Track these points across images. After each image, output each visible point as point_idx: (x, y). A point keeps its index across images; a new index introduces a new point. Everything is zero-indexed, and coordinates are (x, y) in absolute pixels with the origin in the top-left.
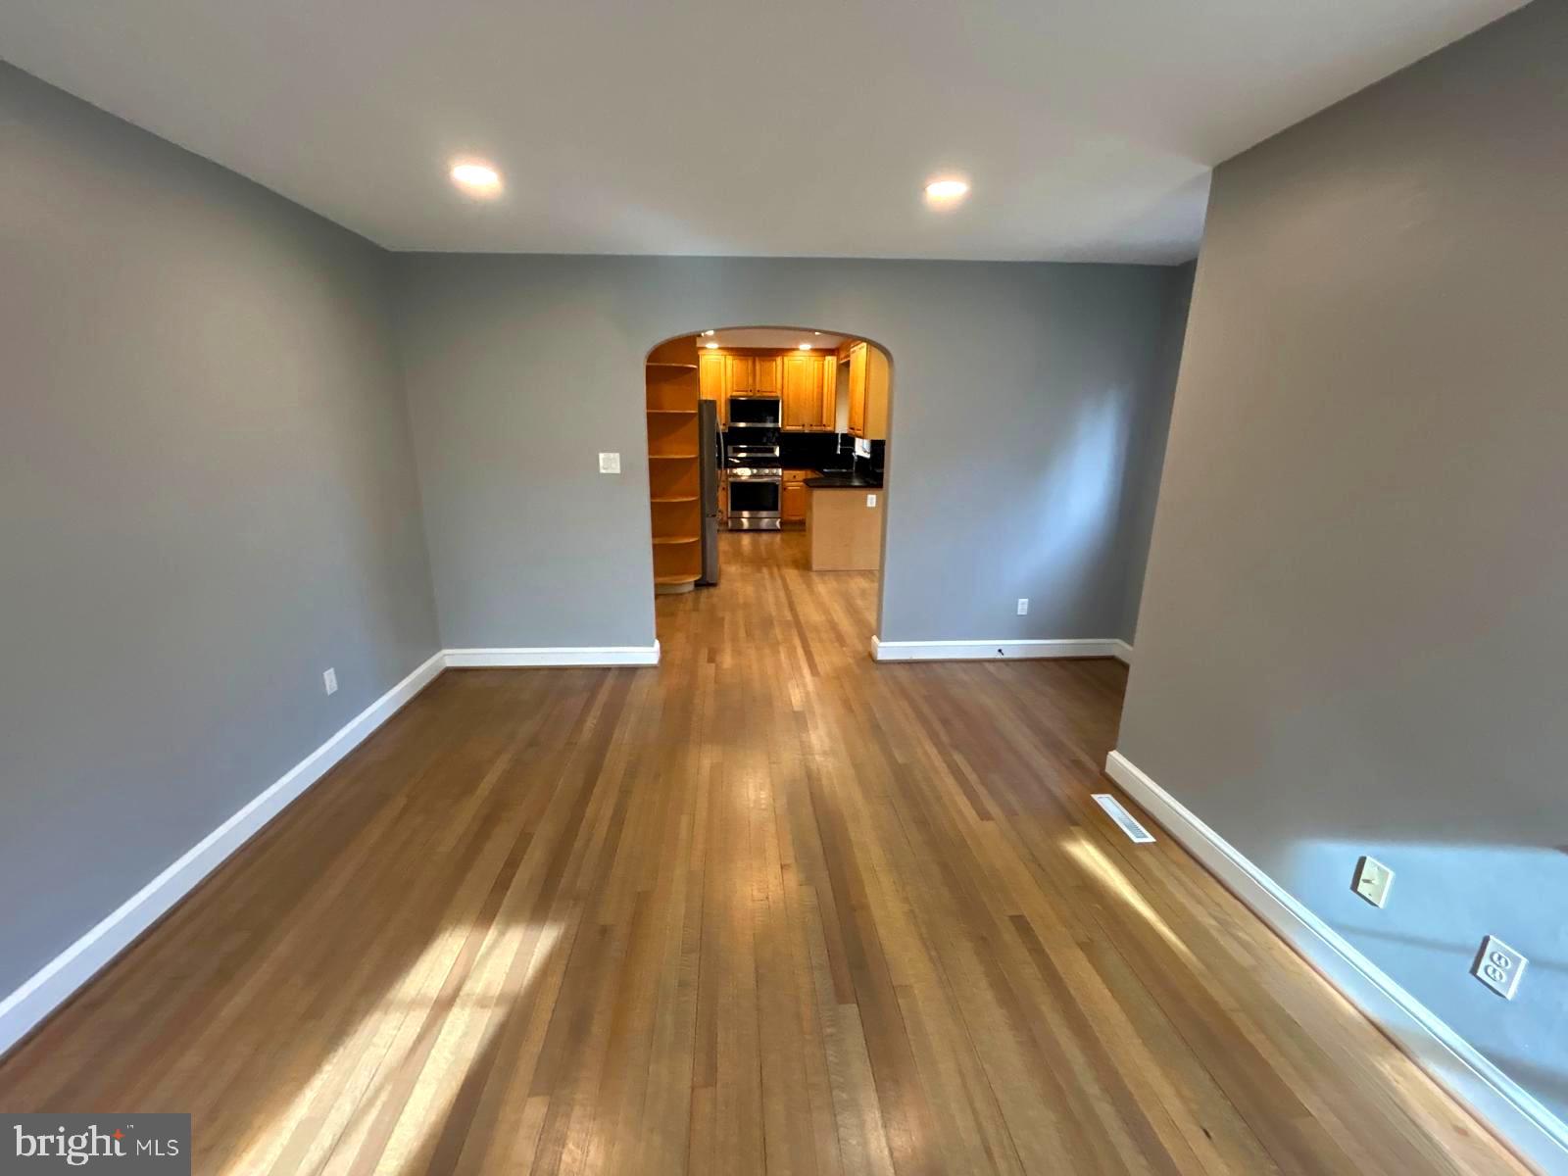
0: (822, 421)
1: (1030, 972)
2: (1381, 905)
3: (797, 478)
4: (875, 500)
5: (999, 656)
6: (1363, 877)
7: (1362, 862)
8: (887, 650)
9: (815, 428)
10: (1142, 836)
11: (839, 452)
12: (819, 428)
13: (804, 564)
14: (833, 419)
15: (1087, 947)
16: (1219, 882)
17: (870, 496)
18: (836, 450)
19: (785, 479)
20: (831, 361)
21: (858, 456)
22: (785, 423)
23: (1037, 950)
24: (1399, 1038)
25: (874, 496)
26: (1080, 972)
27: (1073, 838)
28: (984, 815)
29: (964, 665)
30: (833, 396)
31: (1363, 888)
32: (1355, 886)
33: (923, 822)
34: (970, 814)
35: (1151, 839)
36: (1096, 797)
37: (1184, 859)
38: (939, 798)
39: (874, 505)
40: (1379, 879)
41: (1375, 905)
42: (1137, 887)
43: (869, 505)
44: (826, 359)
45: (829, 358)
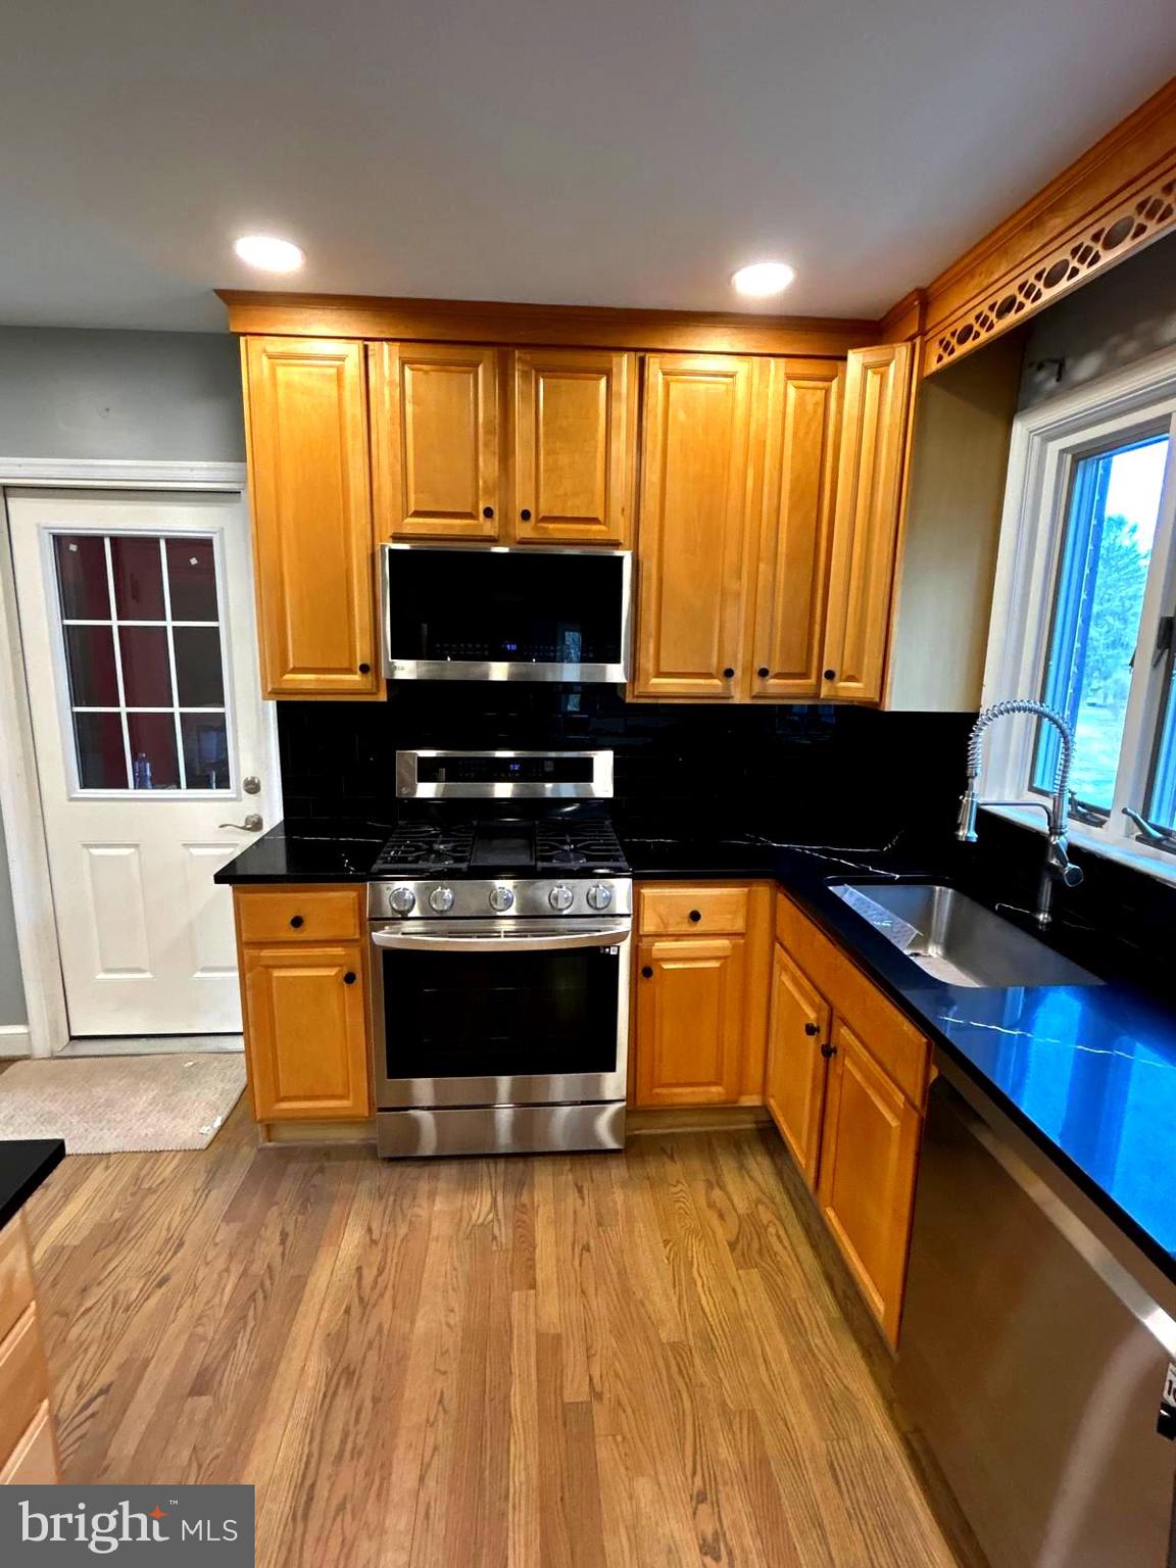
20: (871, 387)
44: (836, 371)
45: (855, 360)
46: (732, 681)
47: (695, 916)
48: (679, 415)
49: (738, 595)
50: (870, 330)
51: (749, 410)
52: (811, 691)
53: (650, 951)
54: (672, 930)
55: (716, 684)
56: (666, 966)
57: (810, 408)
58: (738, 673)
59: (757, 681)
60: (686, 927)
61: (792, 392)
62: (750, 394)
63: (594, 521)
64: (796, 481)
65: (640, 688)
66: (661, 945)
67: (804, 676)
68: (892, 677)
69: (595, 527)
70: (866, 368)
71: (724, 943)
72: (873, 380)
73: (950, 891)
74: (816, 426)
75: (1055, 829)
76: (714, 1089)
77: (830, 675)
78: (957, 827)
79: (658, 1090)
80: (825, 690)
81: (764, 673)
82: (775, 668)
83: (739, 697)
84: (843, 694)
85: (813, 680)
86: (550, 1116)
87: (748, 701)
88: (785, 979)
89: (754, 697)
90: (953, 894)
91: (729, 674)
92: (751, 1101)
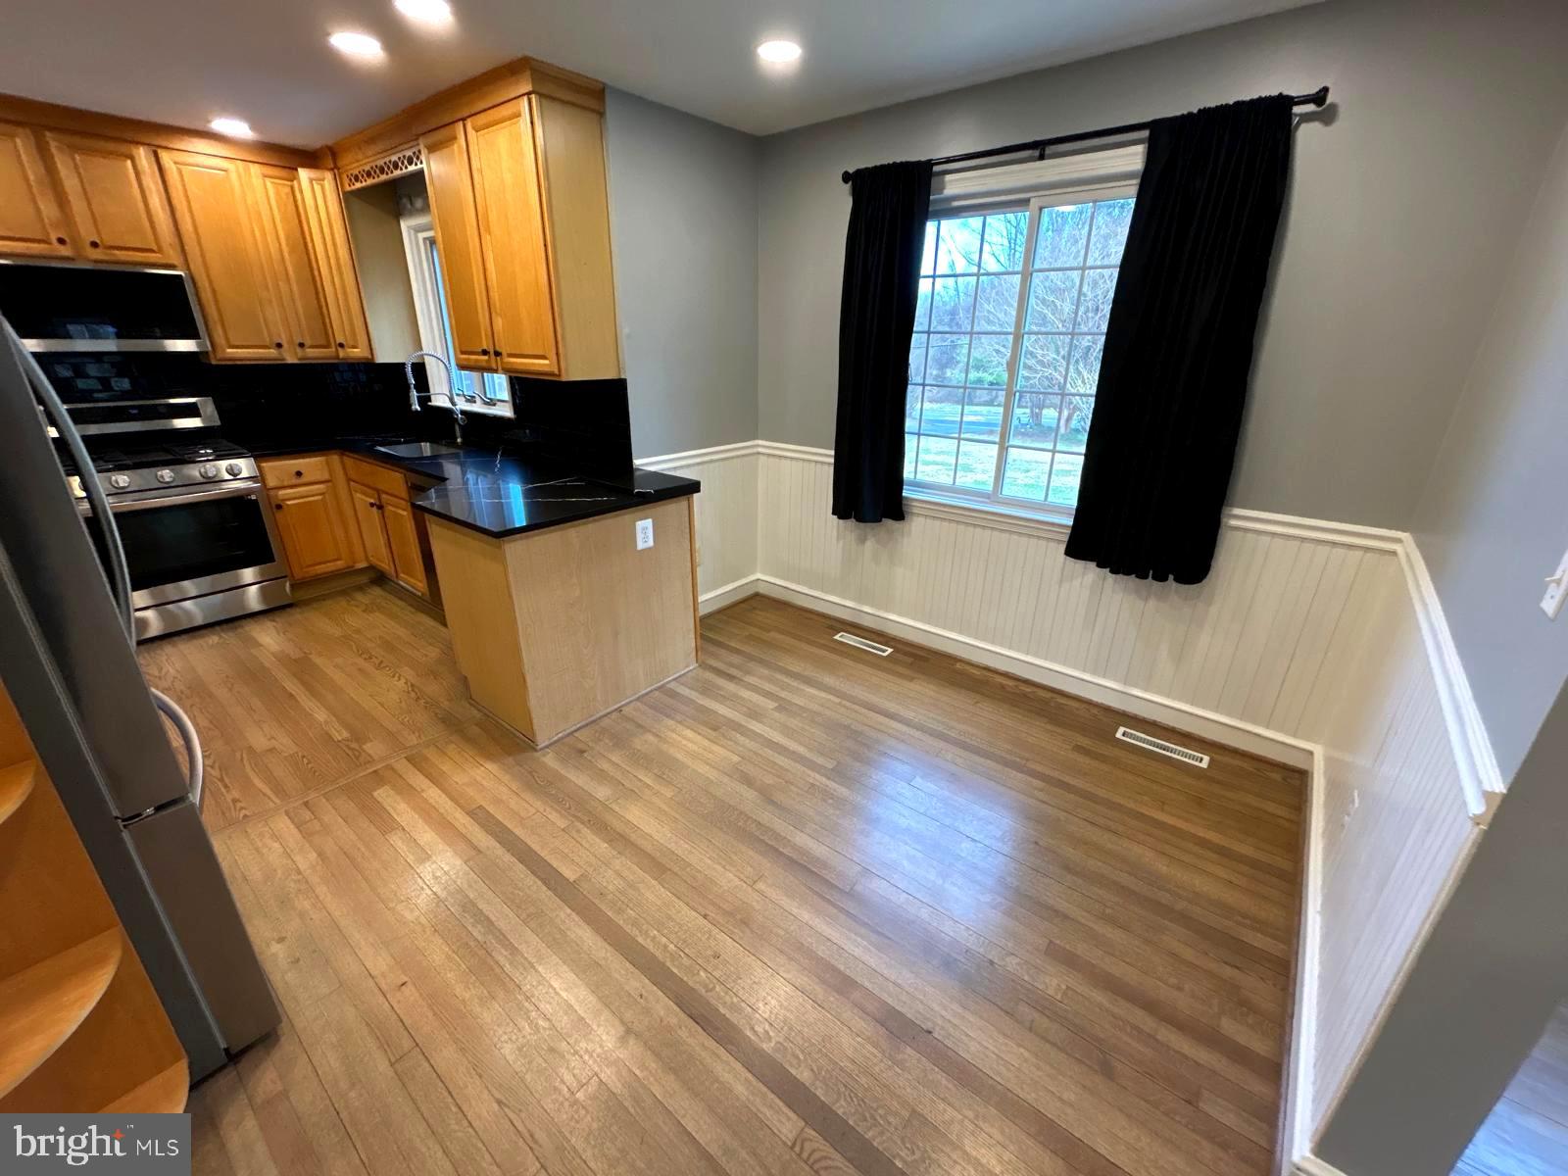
4: (650, 533)
9: (311, 352)
11: (414, 405)
12: (324, 352)
14: (359, 325)
17: (640, 524)
18: (407, 402)
20: (318, 191)
21: (463, 412)
25: (648, 523)
43: (641, 546)
44: (294, 178)
45: (304, 174)
46: (282, 350)
47: (299, 474)
48: (193, 190)
49: (270, 301)
50: (310, 158)
51: (243, 192)
52: (334, 354)
53: (276, 495)
54: (286, 484)
55: (273, 352)
56: (289, 503)
57: (284, 197)
58: (285, 345)
59: (299, 350)
60: (295, 481)
61: (269, 185)
62: (242, 185)
63: (151, 251)
64: (288, 238)
65: (220, 355)
66: (281, 492)
67: (327, 346)
68: (375, 345)
69: (154, 255)
70: (311, 180)
71: (321, 486)
72: (317, 188)
73: (428, 444)
74: (291, 207)
75: (454, 404)
76: (339, 562)
77: (341, 345)
78: (411, 406)
79: (305, 570)
80: (342, 354)
81: (302, 345)
82: (308, 342)
83: (290, 359)
84: (352, 355)
85: (334, 349)
86: (244, 593)
87: (296, 361)
88: (358, 495)
89: (300, 359)
90: (431, 446)
91: (279, 346)
92: (362, 565)
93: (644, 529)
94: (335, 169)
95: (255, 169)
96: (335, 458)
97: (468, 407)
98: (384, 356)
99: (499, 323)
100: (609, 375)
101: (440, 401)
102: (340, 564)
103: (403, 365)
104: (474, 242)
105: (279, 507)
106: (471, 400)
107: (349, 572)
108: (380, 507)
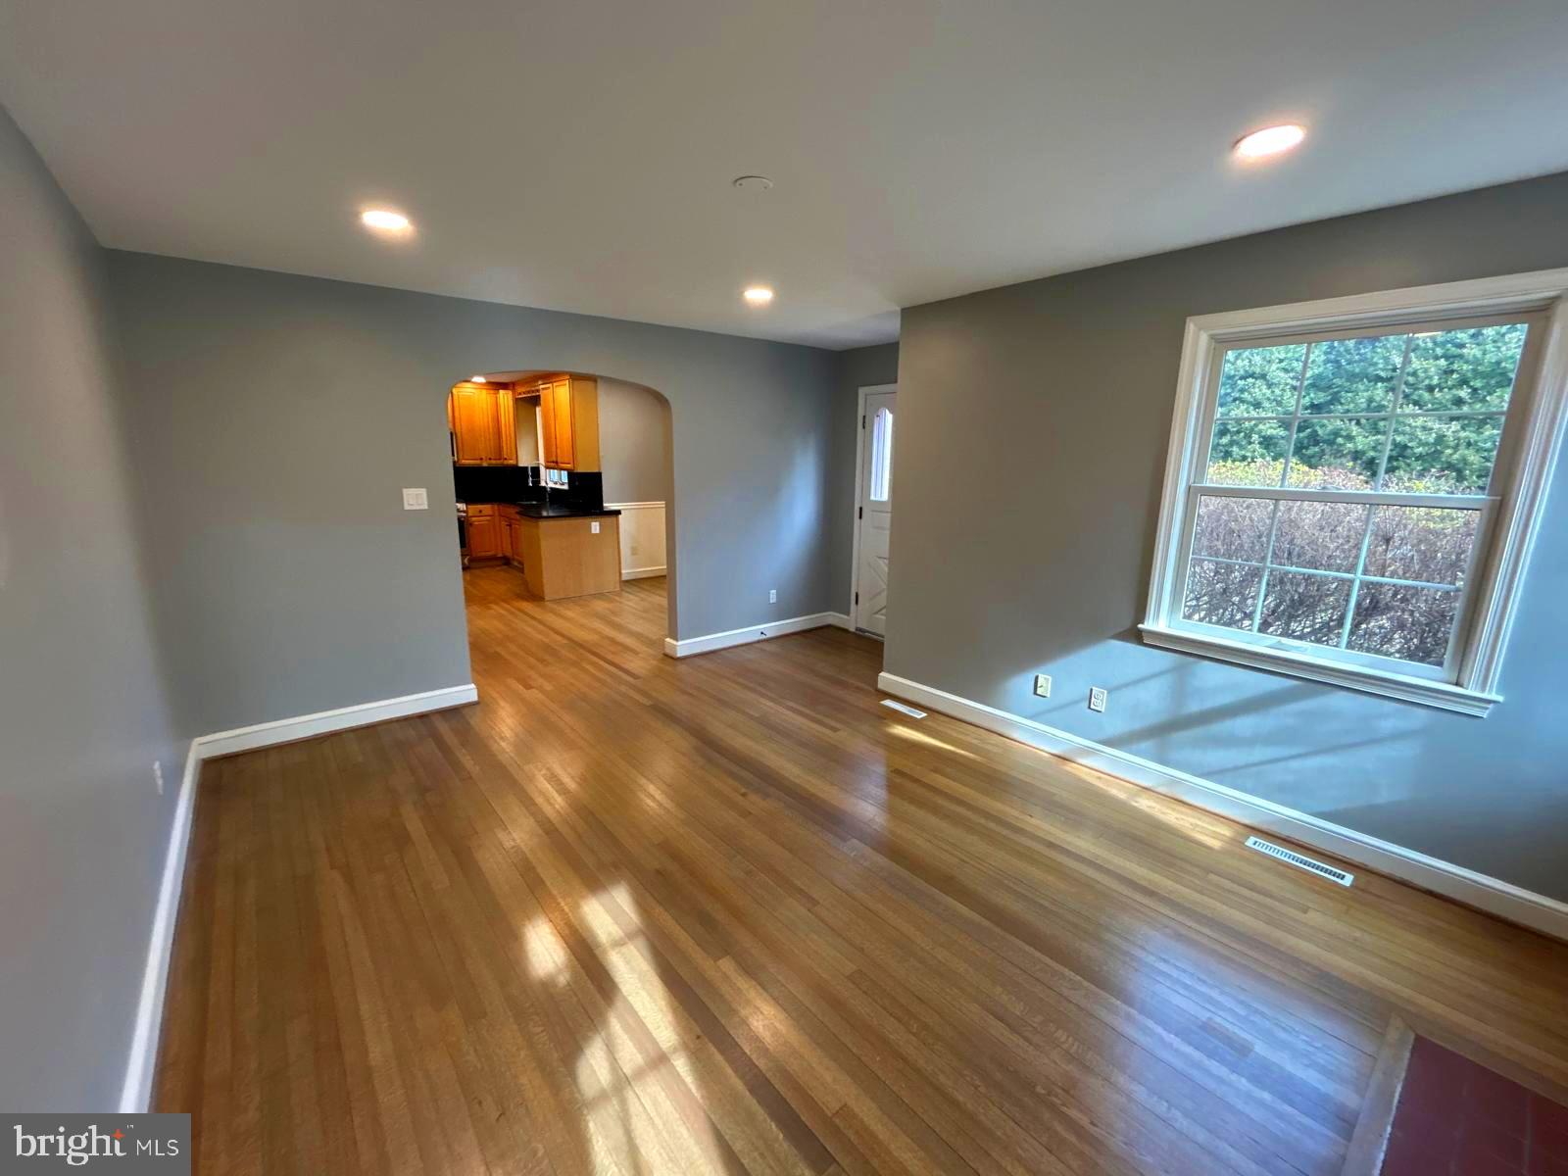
0: (500, 454)
1: (920, 790)
2: (1048, 695)
3: (484, 513)
4: (598, 528)
5: (764, 637)
6: (1039, 685)
7: (1037, 678)
8: (684, 647)
9: (493, 462)
10: (920, 715)
11: (531, 484)
12: (498, 462)
13: (535, 596)
14: (514, 450)
15: (936, 770)
16: (971, 724)
17: (593, 524)
18: (528, 483)
19: (470, 514)
20: (505, 398)
21: (551, 488)
22: (461, 457)
23: (916, 781)
24: (1067, 756)
25: (598, 524)
26: (940, 781)
27: (889, 726)
28: (835, 730)
29: (744, 648)
30: (512, 428)
31: (1039, 691)
32: (1035, 693)
33: (803, 744)
34: (828, 732)
35: (925, 715)
36: (882, 702)
37: (947, 719)
38: (800, 729)
39: (598, 531)
40: (1045, 682)
41: (1044, 697)
42: (934, 737)
43: (593, 532)
44: (498, 393)
45: (501, 392)
47: (481, 511)
48: (462, 402)
49: (482, 442)
50: (504, 386)
51: (480, 402)
52: (502, 463)
53: (471, 521)
54: (475, 515)
55: (478, 462)
56: (475, 524)
57: (493, 401)
58: (485, 459)
60: (479, 514)
61: (488, 398)
62: (479, 399)
66: (474, 519)
67: (500, 459)
68: (519, 458)
70: (504, 394)
71: (488, 517)
73: (535, 501)
74: (495, 405)
75: (549, 485)
77: (506, 459)
80: (505, 463)
81: (490, 460)
82: (493, 458)
83: (485, 464)
84: (509, 463)
85: (502, 461)
88: (503, 522)
91: (481, 459)
92: (500, 555)
93: (595, 527)
94: (513, 390)
95: (484, 392)
96: (496, 507)
97: (554, 486)
98: (521, 465)
99: (559, 451)
100: (596, 470)
101: (543, 484)
102: (489, 553)
103: (527, 468)
104: (553, 422)
105: (471, 524)
106: (556, 483)
107: (494, 558)
108: (510, 525)
